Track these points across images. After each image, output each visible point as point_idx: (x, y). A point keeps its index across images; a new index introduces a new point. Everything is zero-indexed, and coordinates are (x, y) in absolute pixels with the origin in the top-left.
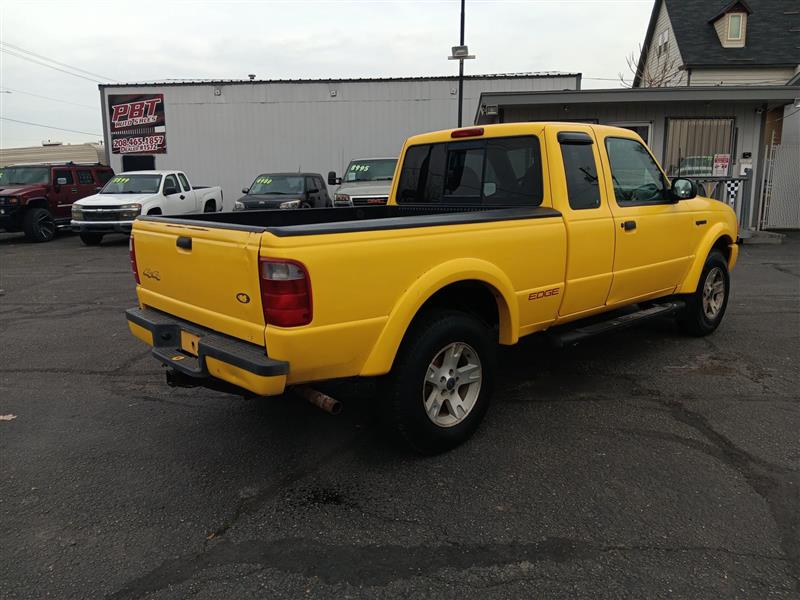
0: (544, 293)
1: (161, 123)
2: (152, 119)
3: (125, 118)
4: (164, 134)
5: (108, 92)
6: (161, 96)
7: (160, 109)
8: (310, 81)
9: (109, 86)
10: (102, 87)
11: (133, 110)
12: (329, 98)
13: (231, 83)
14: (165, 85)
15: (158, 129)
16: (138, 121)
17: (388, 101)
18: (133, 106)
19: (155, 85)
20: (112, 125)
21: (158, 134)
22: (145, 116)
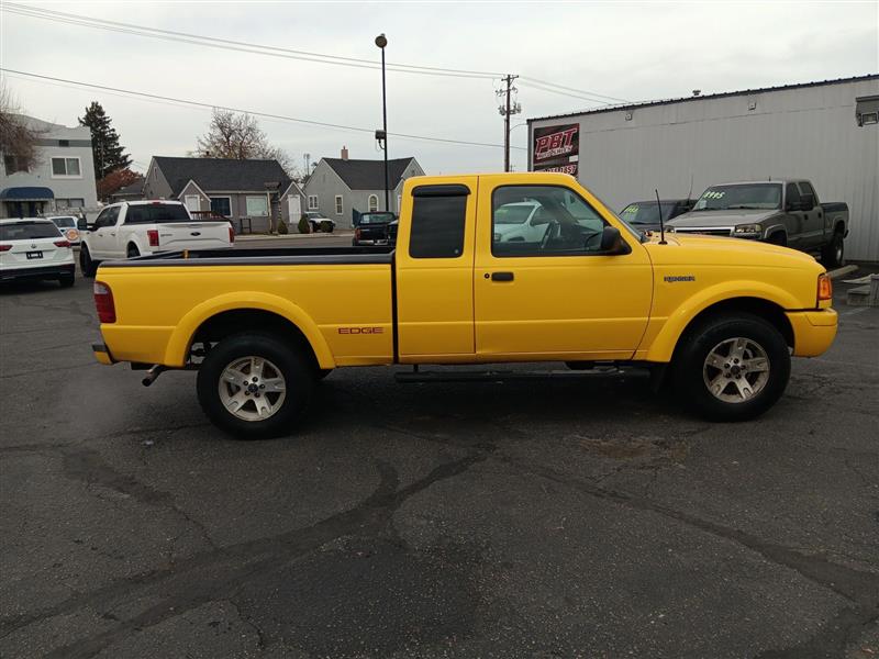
0: (361, 330)
1: (575, 152)
2: (568, 148)
3: (545, 150)
4: (576, 163)
5: (535, 125)
6: (577, 125)
7: (576, 138)
8: (725, 95)
9: (535, 120)
10: (529, 122)
11: (553, 142)
12: (747, 112)
13: (643, 106)
14: (581, 114)
15: (573, 159)
16: (557, 151)
17: (822, 109)
18: (553, 137)
19: (573, 115)
20: (535, 156)
21: (572, 163)
22: (562, 146)
